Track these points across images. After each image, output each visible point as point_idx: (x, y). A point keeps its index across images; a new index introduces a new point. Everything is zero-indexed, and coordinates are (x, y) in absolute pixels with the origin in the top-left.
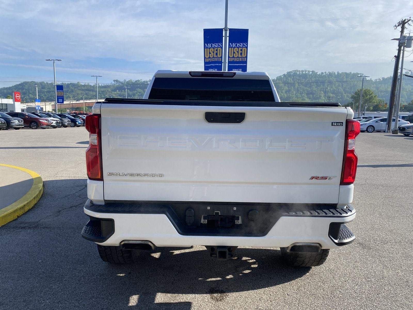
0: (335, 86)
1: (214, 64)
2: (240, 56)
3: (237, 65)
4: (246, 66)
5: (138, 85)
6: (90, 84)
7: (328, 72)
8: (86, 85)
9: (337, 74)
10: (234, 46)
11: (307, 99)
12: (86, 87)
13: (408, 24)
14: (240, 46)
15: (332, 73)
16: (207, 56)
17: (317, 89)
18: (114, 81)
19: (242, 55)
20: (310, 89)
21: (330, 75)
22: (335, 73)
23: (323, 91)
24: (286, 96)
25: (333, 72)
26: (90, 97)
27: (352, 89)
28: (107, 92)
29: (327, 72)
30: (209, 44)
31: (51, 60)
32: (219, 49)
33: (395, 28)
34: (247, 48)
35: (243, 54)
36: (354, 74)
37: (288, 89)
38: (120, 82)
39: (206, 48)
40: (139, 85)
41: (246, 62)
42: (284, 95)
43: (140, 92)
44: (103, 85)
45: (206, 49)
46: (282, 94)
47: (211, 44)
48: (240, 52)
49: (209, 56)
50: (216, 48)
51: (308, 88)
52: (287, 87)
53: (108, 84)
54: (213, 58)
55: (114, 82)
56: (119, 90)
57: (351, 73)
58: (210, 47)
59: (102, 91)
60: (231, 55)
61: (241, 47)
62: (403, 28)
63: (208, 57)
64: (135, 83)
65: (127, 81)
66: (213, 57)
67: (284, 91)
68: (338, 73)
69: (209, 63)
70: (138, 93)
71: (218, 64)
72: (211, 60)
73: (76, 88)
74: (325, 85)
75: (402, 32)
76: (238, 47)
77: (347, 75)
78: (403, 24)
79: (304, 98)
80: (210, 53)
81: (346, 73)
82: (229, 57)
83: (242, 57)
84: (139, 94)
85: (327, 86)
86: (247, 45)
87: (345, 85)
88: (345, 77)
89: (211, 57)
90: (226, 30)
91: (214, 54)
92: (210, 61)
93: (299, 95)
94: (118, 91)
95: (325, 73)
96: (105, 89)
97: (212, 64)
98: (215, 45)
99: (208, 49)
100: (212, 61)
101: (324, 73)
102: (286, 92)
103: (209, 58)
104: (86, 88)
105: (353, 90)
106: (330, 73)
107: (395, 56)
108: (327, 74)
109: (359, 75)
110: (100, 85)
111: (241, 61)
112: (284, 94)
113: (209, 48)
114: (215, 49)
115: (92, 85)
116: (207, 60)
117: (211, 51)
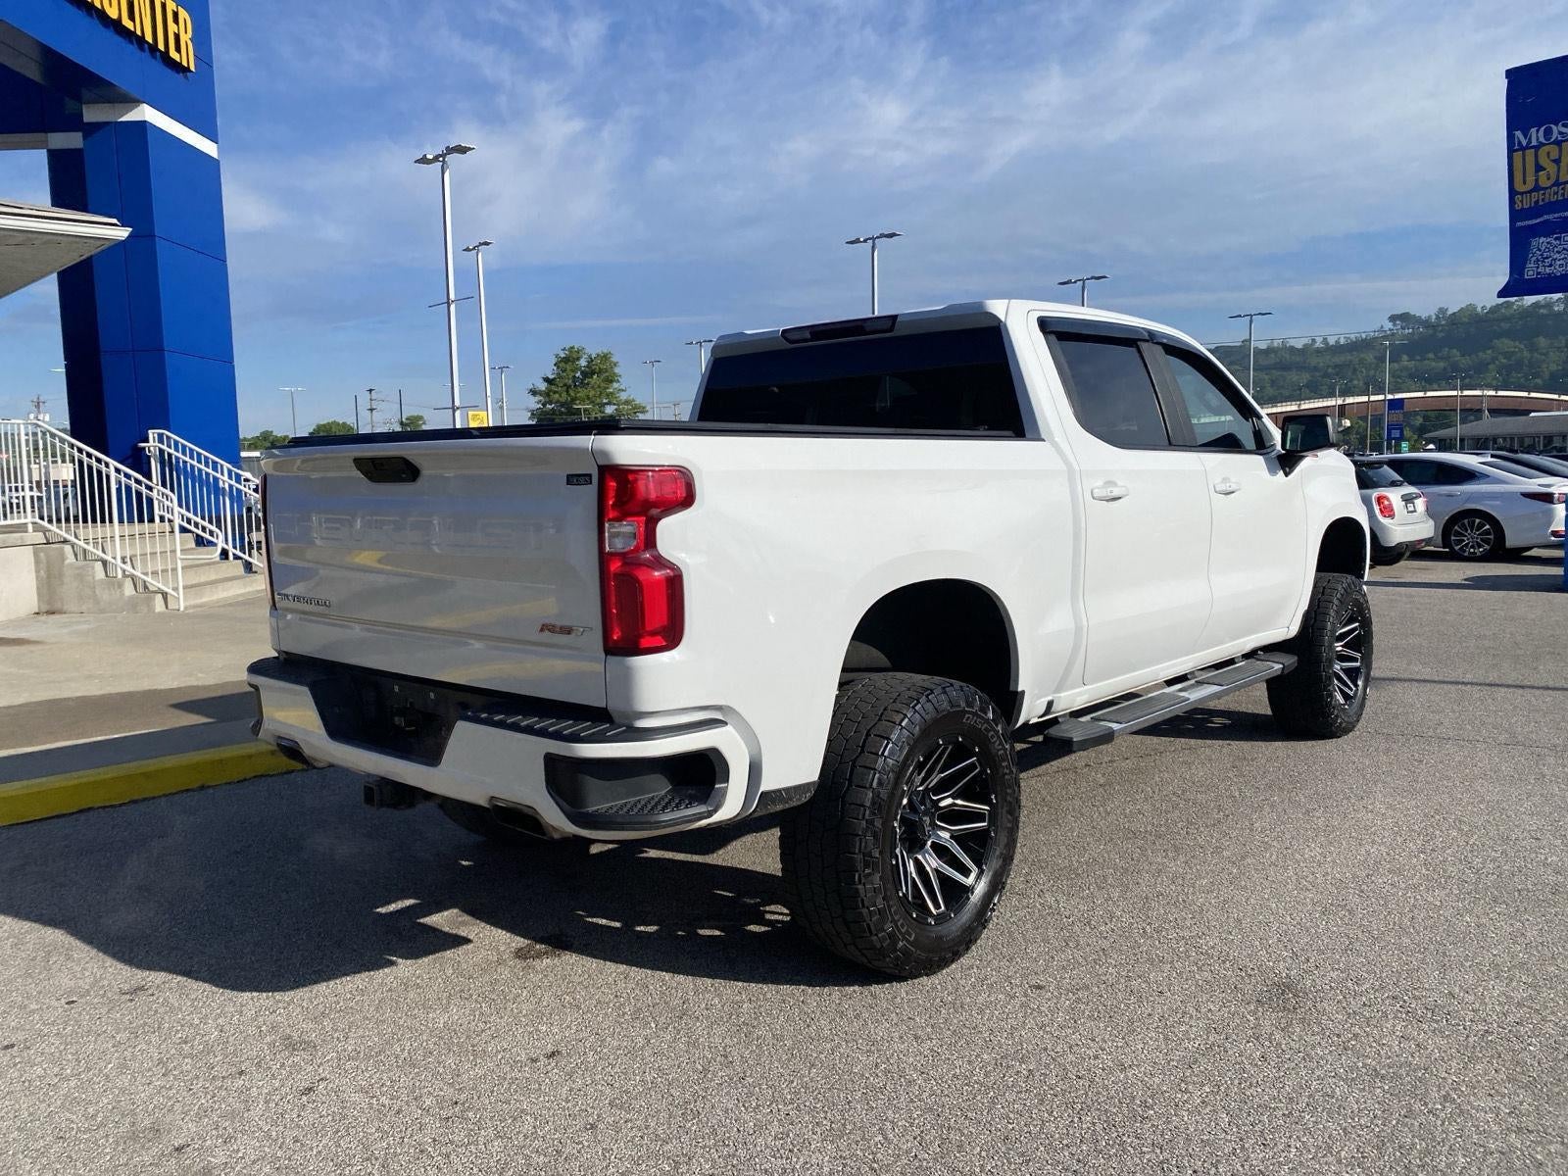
1: (1556, 215)
5: (1502, 324)
6: (1292, 343)
8: (1274, 348)
12: (1273, 356)
16: (1525, 183)
18: (1393, 318)
26: (1286, 393)
28: (1357, 366)
30: (1534, 130)
31: (1075, 282)
38: (1418, 320)
39: (1517, 150)
40: (1505, 326)
43: (1508, 355)
44: (1342, 341)
45: (1518, 156)
47: (1543, 129)
49: (1537, 180)
53: (1364, 336)
54: (1553, 185)
55: (1390, 325)
56: (1408, 355)
58: (1542, 139)
59: (1336, 366)
63: (1530, 185)
64: (1491, 316)
65: (1450, 312)
66: (1556, 184)
69: (1536, 211)
70: (1500, 357)
72: (1543, 200)
73: (1236, 364)
80: (1539, 169)
84: (1503, 361)
89: (1544, 182)
91: (1559, 171)
92: (1541, 203)
94: (1405, 357)
96: (1349, 357)
97: (1546, 217)
98: (1563, 129)
99: (1530, 153)
100: (1547, 201)
103: (1537, 188)
104: (1272, 359)
110: (1331, 344)
113: (1532, 147)
115: (1300, 347)
116: (1524, 203)
117: (1544, 161)
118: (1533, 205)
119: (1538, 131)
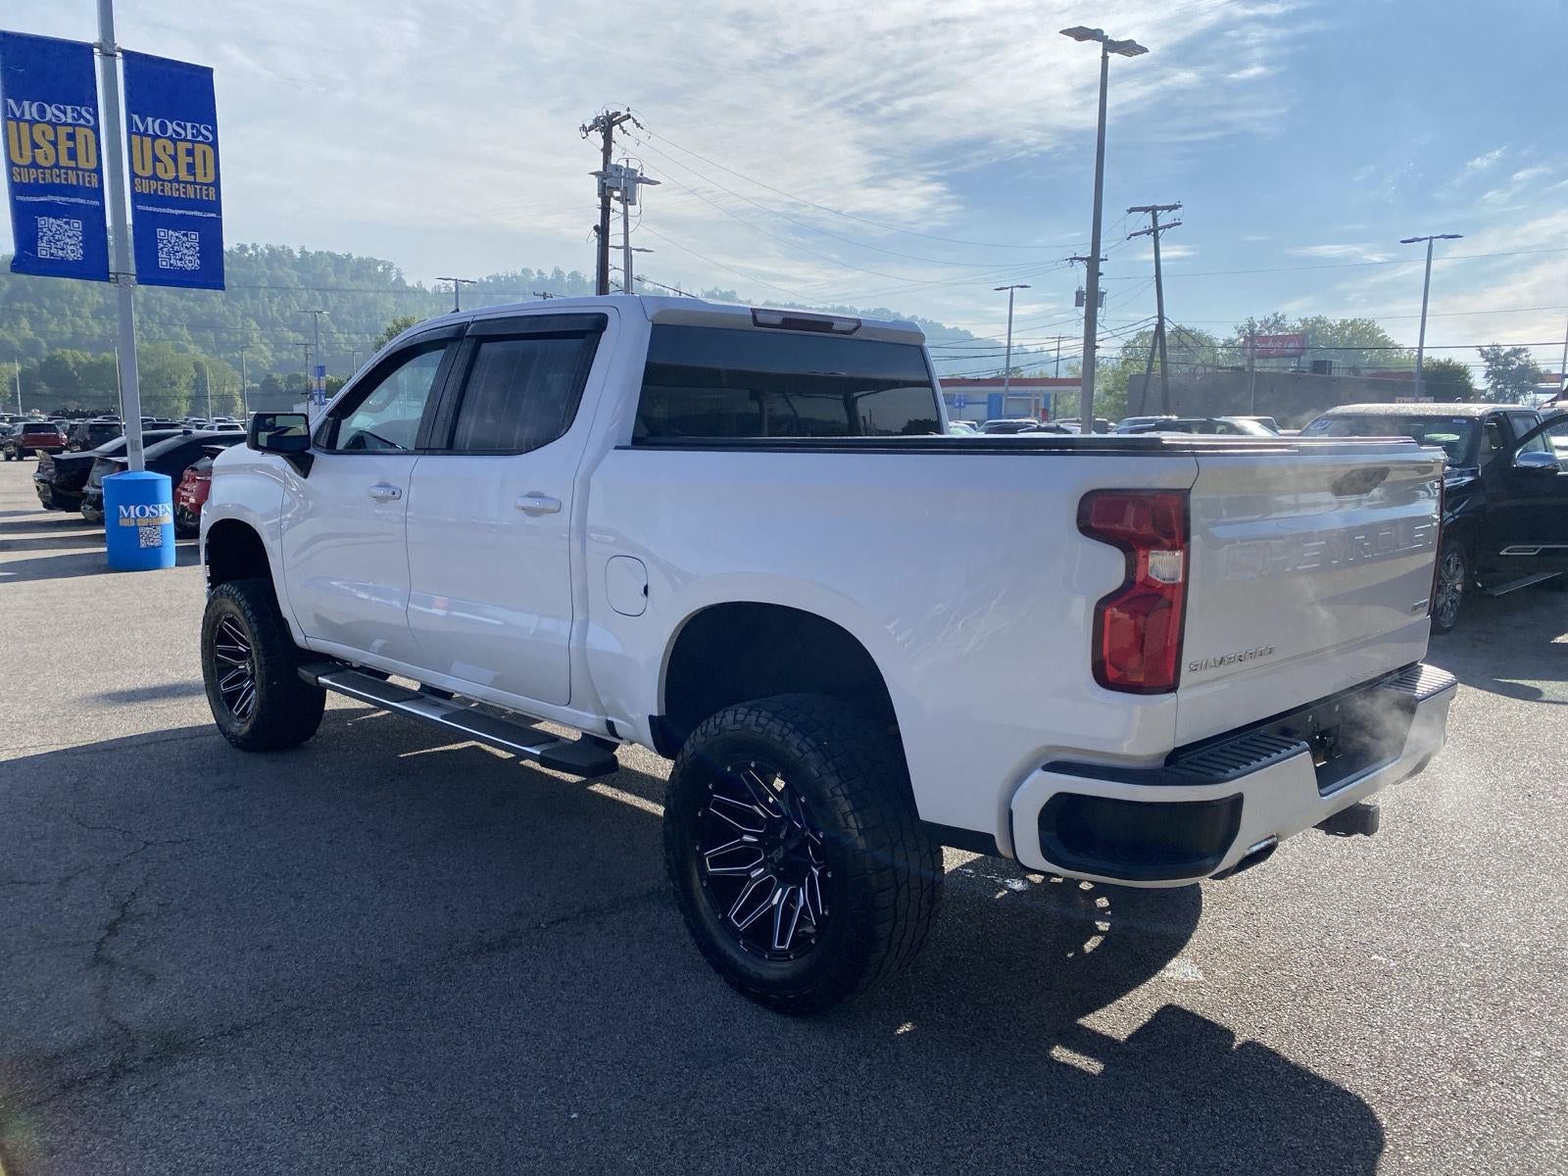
0: (298, 301)
1: (63, 199)
2: (183, 175)
3: (177, 212)
4: (219, 221)
7: (267, 247)
9: (299, 256)
10: (154, 131)
11: (193, 346)
13: (621, 128)
14: (183, 132)
15: (279, 252)
16: (21, 156)
17: (229, 311)
19: (194, 174)
20: (201, 307)
21: (276, 257)
22: (290, 251)
23: (256, 318)
24: (97, 330)
25: (283, 247)
27: (363, 315)
29: (262, 246)
30: (26, 104)
32: (81, 132)
33: (584, 135)
34: (214, 145)
35: (199, 171)
36: (360, 260)
37: (101, 300)
39: (10, 119)
41: (216, 206)
42: (88, 327)
45: (12, 125)
46: (79, 322)
47: (35, 105)
48: (183, 160)
49: (34, 157)
50: (65, 124)
51: (191, 304)
52: (100, 293)
54: (53, 167)
57: (349, 256)
58: (35, 116)
60: (143, 169)
61: (189, 141)
62: (608, 139)
63: (28, 163)
66: (57, 165)
67: (86, 311)
68: (303, 252)
69: (37, 188)
71: (82, 201)
72: (44, 179)
74: (261, 296)
75: (607, 151)
76: (170, 138)
77: (339, 263)
78: (606, 125)
79: (181, 342)
80: (35, 146)
81: (332, 256)
82: (133, 175)
83: (194, 183)
85: (267, 299)
86: (214, 133)
87: (333, 300)
88: (330, 270)
89: (42, 162)
90: (109, 56)
91: (57, 152)
92: (42, 182)
93: (155, 330)
95: (254, 247)
97: (50, 198)
98: (57, 113)
99: (24, 126)
100: (48, 180)
101: (249, 246)
102: (95, 315)
103: (35, 165)
105: (364, 321)
106: (272, 250)
107: (596, 228)
108: (263, 254)
109: (379, 265)
111: (192, 196)
112: (87, 323)
113: (26, 121)
114: (62, 131)
116: (27, 177)
117: (38, 138)
118: (32, 181)
119: (30, 107)
